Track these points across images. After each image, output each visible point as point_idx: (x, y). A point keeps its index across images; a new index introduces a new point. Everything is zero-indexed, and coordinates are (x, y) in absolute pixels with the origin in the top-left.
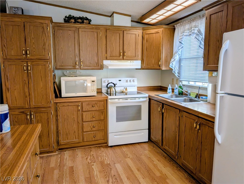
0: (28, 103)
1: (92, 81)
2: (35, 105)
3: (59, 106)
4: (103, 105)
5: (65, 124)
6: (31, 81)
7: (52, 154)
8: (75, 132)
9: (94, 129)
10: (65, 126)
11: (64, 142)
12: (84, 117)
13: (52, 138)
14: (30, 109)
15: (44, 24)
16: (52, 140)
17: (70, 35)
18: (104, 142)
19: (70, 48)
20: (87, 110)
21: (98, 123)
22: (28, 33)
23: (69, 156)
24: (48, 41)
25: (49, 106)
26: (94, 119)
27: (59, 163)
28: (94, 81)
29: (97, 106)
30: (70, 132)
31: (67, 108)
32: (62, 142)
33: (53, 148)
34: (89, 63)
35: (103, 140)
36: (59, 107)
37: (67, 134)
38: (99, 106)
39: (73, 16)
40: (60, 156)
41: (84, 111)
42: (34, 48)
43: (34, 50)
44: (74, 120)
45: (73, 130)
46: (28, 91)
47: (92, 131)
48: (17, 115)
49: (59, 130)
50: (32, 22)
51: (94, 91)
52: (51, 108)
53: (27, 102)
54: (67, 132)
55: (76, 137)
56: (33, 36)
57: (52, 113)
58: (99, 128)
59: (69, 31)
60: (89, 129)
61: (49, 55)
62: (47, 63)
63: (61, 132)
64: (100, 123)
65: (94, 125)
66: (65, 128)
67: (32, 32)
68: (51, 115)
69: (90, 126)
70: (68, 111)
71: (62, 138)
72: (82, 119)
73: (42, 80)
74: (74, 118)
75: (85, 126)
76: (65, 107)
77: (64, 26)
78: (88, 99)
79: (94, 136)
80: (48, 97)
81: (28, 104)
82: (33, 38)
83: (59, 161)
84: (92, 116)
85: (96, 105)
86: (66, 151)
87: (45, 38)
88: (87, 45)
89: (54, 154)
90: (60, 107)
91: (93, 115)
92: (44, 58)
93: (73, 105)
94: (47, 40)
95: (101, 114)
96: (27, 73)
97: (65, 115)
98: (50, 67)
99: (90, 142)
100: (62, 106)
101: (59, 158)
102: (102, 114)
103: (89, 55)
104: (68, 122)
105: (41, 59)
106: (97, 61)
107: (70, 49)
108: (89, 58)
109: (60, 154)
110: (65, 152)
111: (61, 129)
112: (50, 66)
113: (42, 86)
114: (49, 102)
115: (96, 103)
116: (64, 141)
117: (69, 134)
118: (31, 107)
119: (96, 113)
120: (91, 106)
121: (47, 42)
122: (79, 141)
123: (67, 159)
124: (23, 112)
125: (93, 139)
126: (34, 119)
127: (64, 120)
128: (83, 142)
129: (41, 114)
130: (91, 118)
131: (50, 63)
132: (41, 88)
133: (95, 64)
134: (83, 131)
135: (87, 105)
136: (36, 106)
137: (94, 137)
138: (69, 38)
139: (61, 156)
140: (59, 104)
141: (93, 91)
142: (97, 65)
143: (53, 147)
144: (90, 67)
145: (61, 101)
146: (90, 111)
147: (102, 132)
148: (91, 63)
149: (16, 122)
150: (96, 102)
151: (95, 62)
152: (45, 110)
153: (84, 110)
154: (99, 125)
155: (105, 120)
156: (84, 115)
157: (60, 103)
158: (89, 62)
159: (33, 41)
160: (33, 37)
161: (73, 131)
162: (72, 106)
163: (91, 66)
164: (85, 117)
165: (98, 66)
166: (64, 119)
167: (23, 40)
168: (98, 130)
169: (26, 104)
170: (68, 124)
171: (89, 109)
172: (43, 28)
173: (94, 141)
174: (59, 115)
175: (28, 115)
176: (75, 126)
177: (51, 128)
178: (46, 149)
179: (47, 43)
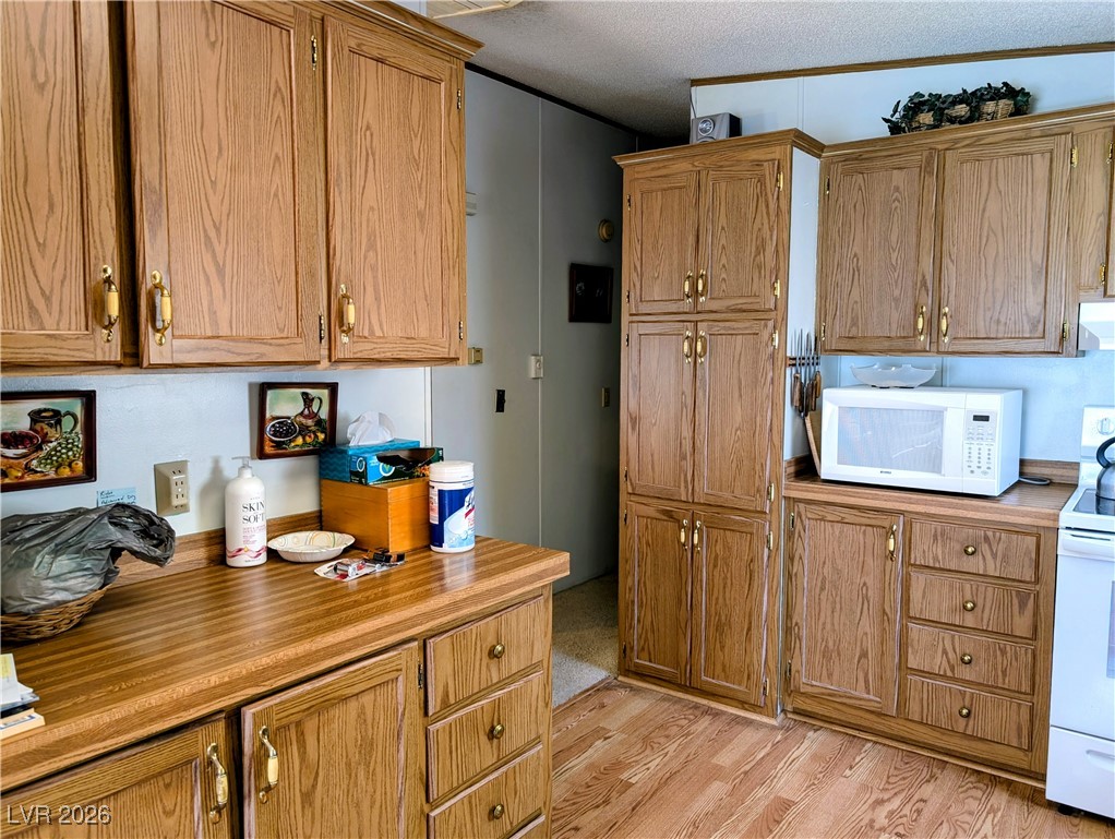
0: (686, 482)
1: (976, 418)
2: (710, 492)
3: (804, 517)
4: (1034, 556)
5: (823, 604)
6: (705, 398)
7: (758, 718)
8: (864, 655)
9: (966, 673)
10: (822, 614)
11: (812, 686)
12: (916, 594)
13: (760, 648)
14: (693, 507)
15: (765, 164)
16: (761, 656)
17: (897, 189)
18: (1026, 767)
19: (894, 251)
20: (931, 565)
21: (995, 651)
22: (708, 211)
23: (815, 757)
24: (775, 232)
25: (759, 509)
26: (970, 620)
27: (753, 763)
28: (986, 418)
29: (994, 556)
30: (842, 645)
31: (837, 533)
32: (804, 680)
33: (764, 694)
34: (988, 319)
35: (1021, 754)
36: (802, 521)
37: (826, 654)
38: (1005, 558)
39: (930, 95)
40: (779, 737)
41: (918, 563)
42: (724, 266)
43: (724, 276)
44: (866, 598)
45: (859, 644)
46: (691, 434)
47: (954, 679)
48: (652, 518)
49: (797, 624)
50: (727, 163)
51: (984, 468)
52: (768, 517)
53: (686, 475)
54: (831, 644)
55: (866, 681)
56: (723, 221)
57: (768, 542)
58: (996, 676)
59: (895, 171)
60: (938, 663)
61: (778, 292)
62: (766, 326)
63: (804, 633)
64: (1003, 652)
65: (968, 652)
66: (822, 620)
67: (723, 204)
68: (766, 550)
69: (945, 652)
70: (842, 548)
71: (808, 663)
72: (906, 601)
73: (741, 396)
74: (865, 584)
75: (915, 643)
76: (828, 525)
77: (874, 155)
78: (941, 505)
79: (962, 709)
80: (758, 467)
81: (686, 487)
82: (723, 228)
83: (761, 756)
84: (958, 602)
85: (985, 547)
86: (819, 732)
87: (766, 222)
88: (986, 228)
89: (765, 720)
90: (807, 522)
91: (968, 596)
92: (756, 307)
93: (866, 525)
94: (771, 231)
95: (1015, 601)
96: (692, 364)
97: (824, 563)
98: (776, 343)
99: (938, 735)
100: (817, 520)
101: (770, 745)
102: (1022, 606)
103: (990, 279)
104: (838, 599)
105: (744, 311)
106: (1040, 308)
107: (894, 256)
108: (990, 294)
109: (788, 729)
110: (811, 734)
111: (802, 619)
112: (776, 336)
113: (738, 419)
114: (758, 491)
115: (986, 539)
116: (814, 683)
117: (839, 654)
118: (696, 500)
119: (982, 589)
120: (958, 547)
121: (771, 236)
122: (879, 705)
123: (796, 765)
124: (668, 514)
125: (956, 721)
126: (702, 548)
127: (819, 584)
128: (901, 722)
129: (728, 533)
130: (953, 610)
131: (779, 325)
132: (737, 430)
133: (1027, 328)
134: (903, 666)
135: (935, 536)
136: (712, 500)
137: (960, 713)
138: (894, 206)
139: (786, 739)
140: (802, 506)
141: (974, 468)
142: (1034, 327)
143: (765, 689)
144: (994, 341)
145: (810, 496)
146: (950, 570)
147: (1014, 706)
148: (998, 322)
149: (648, 544)
150: (990, 534)
151: (1027, 314)
152: (744, 523)
153: (917, 557)
154: (999, 658)
155: (1040, 644)
156: (913, 582)
157: (809, 504)
158: (989, 314)
159: (723, 241)
160: (725, 225)
161: (858, 649)
162: (860, 525)
163: (1000, 335)
164: (920, 594)
165: (1043, 337)
166: (820, 579)
167: (691, 240)
168: (992, 688)
169: (683, 484)
170: (838, 606)
171: (944, 558)
172: (762, 181)
173: (964, 735)
174: (801, 558)
175: (684, 527)
176: (868, 627)
177: (762, 604)
178: (735, 687)
179: (772, 240)
